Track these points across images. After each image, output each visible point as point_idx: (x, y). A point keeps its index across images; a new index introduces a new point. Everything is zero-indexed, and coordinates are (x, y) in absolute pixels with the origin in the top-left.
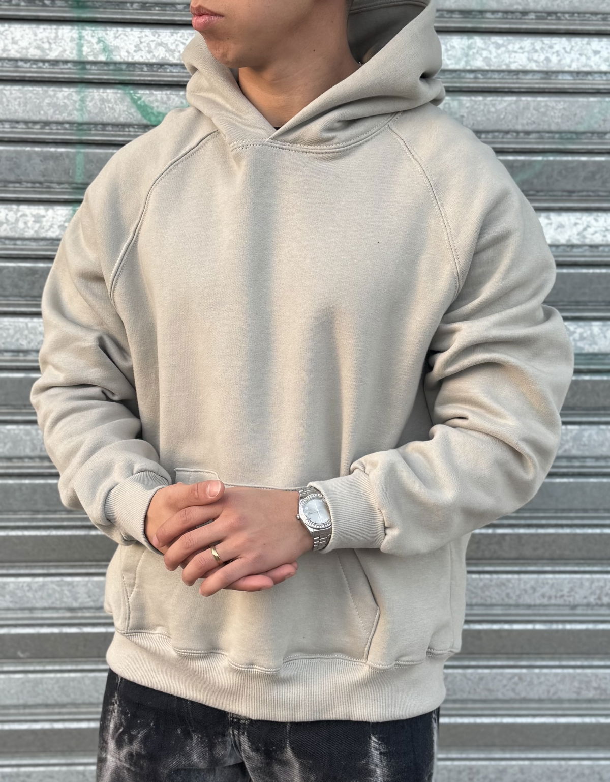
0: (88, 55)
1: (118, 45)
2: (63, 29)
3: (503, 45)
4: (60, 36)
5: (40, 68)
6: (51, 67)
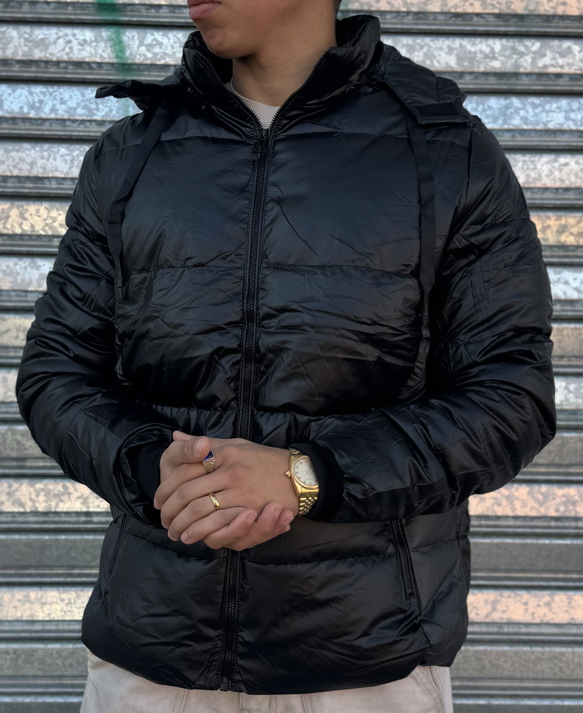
3: (540, 105)
5: (87, 127)
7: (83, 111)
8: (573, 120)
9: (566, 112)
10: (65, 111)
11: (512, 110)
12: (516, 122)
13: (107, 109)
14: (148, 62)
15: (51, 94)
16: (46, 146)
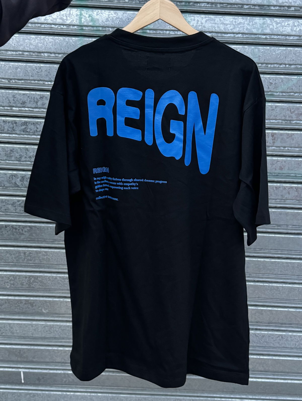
0: (85, 23)
1: (98, 18)
5: (62, 28)
6: (67, 28)
7: (60, 20)
8: (295, 31)
9: (291, 27)
10: (51, 20)
11: (266, 25)
12: (268, 31)
13: (72, 20)
16: (43, 37)
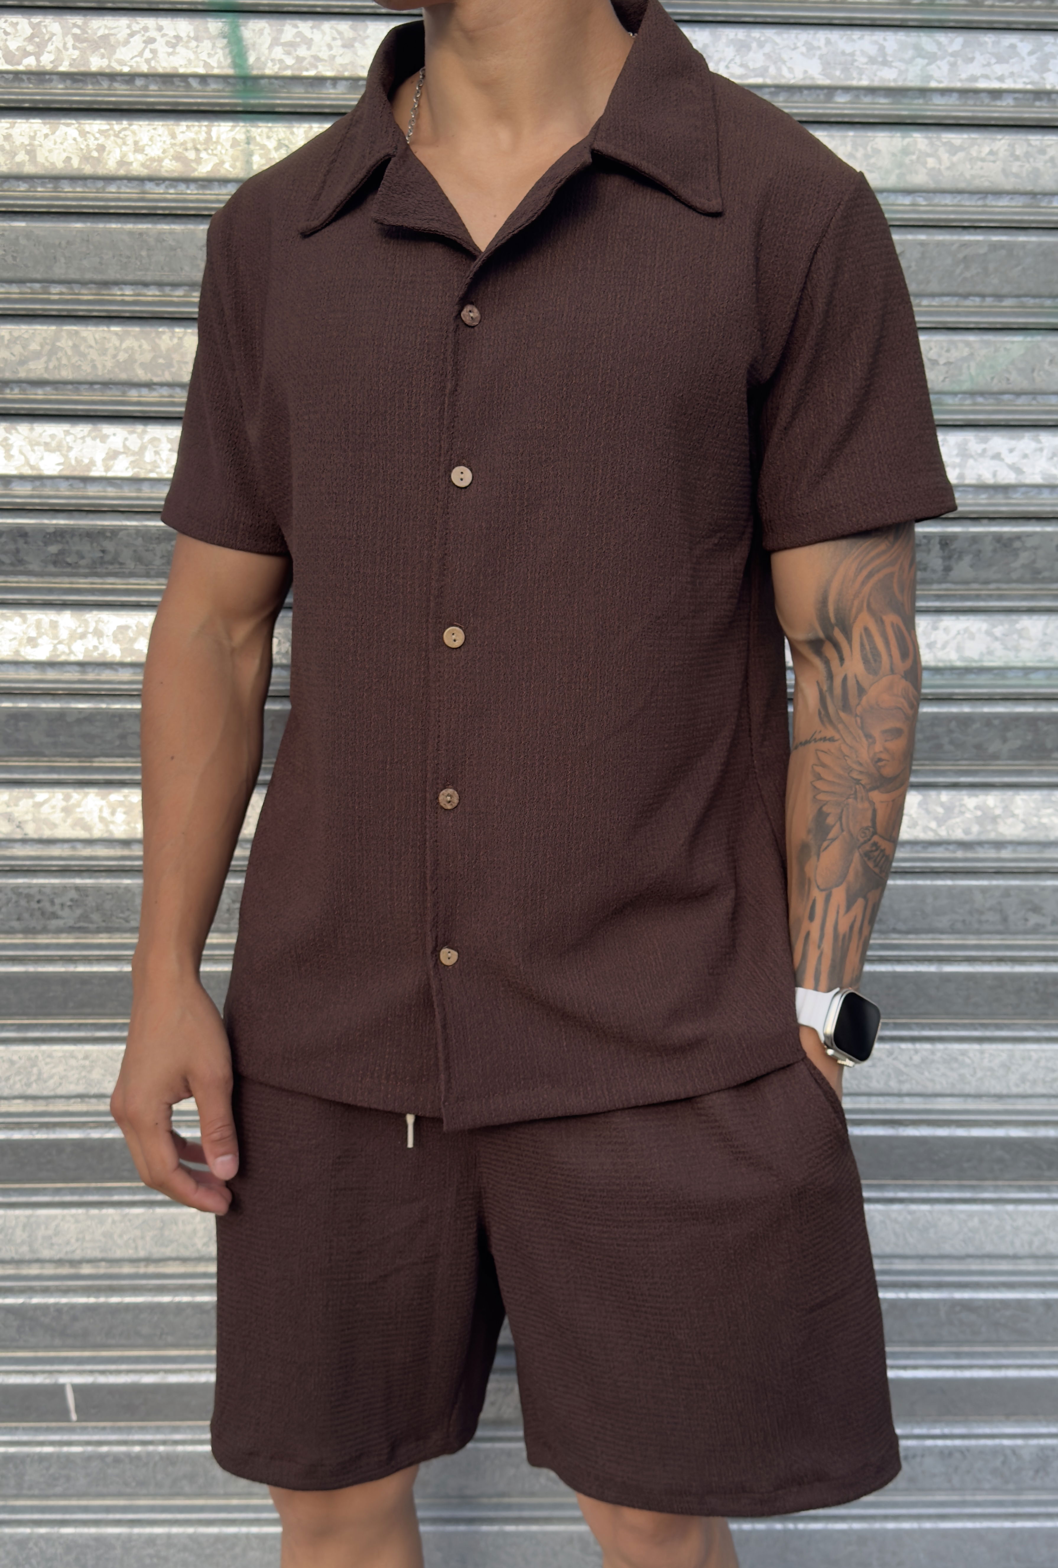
2: (219, 126)
3: (961, 148)
4: (214, 139)
6: (201, 192)
14: (288, 73)
15: (117, 135)
